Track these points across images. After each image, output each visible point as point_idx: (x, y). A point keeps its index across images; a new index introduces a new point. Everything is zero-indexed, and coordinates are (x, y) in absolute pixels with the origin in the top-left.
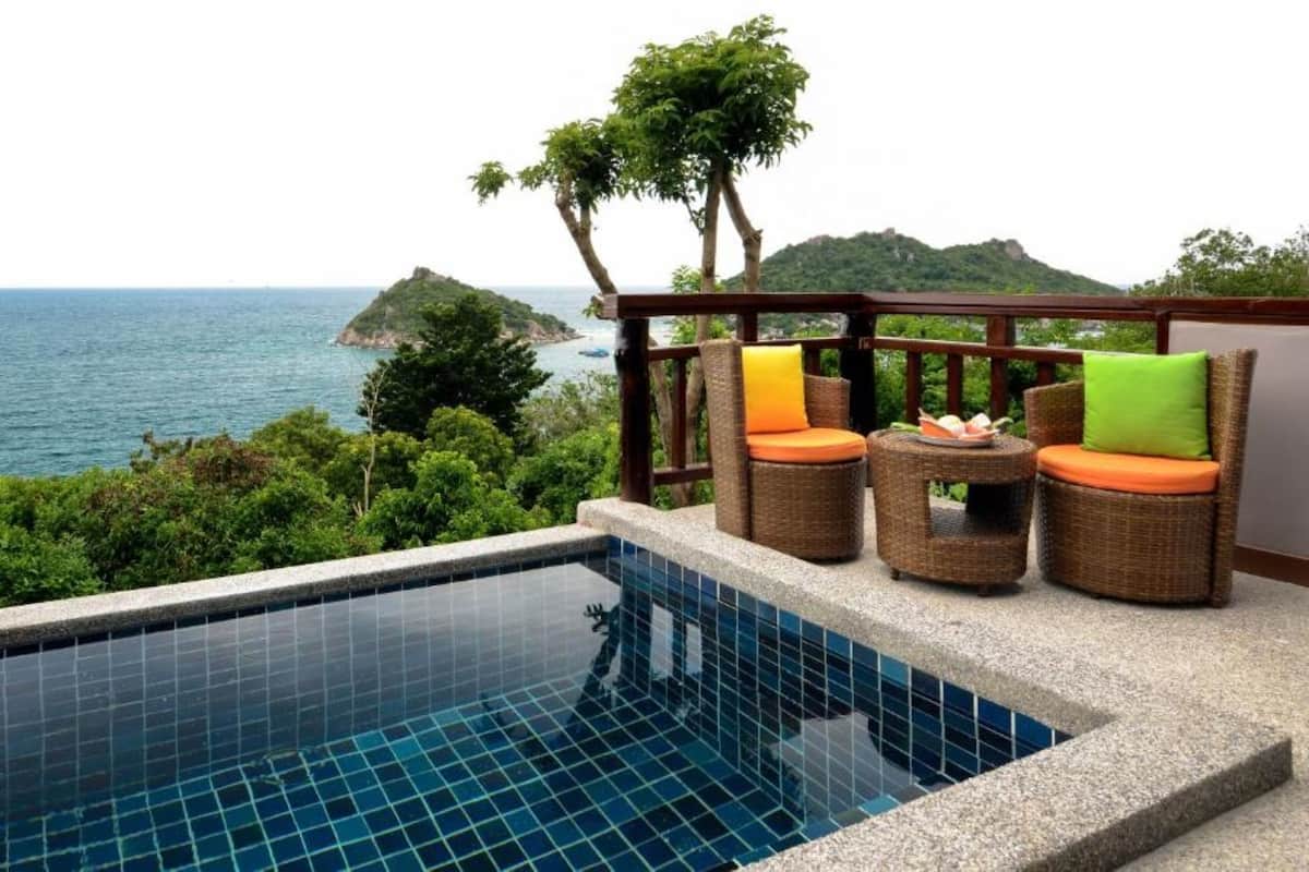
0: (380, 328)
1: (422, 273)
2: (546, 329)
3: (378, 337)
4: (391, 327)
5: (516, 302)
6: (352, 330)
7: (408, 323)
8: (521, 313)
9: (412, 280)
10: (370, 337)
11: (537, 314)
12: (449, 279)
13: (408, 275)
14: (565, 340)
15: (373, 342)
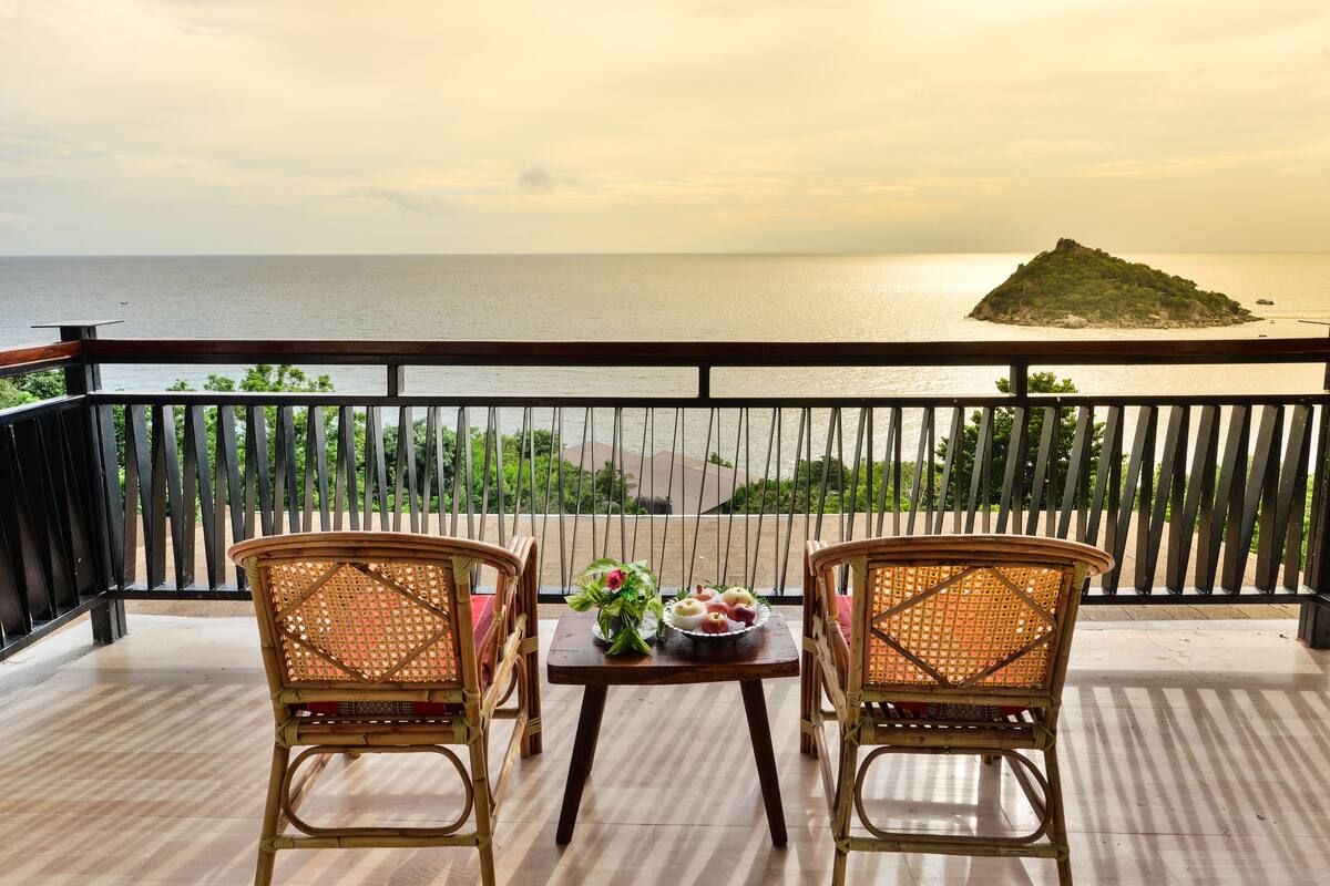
0: (1016, 303)
1: (1066, 246)
2: (1211, 310)
3: (1014, 312)
4: (1028, 304)
5: (1177, 278)
6: (987, 305)
7: (1047, 299)
8: (1182, 290)
9: (1055, 252)
10: (1005, 313)
11: (1203, 292)
12: (1098, 251)
13: (1051, 248)
14: (1236, 322)
15: (1008, 317)
